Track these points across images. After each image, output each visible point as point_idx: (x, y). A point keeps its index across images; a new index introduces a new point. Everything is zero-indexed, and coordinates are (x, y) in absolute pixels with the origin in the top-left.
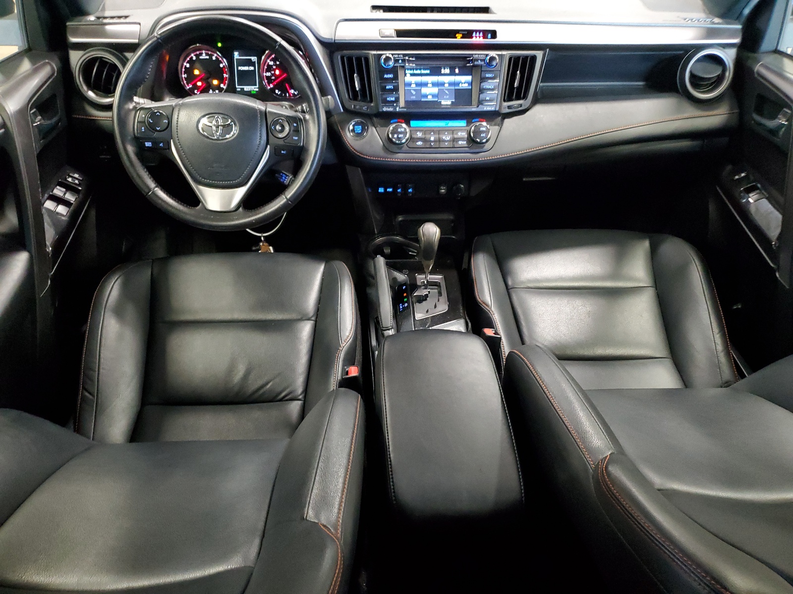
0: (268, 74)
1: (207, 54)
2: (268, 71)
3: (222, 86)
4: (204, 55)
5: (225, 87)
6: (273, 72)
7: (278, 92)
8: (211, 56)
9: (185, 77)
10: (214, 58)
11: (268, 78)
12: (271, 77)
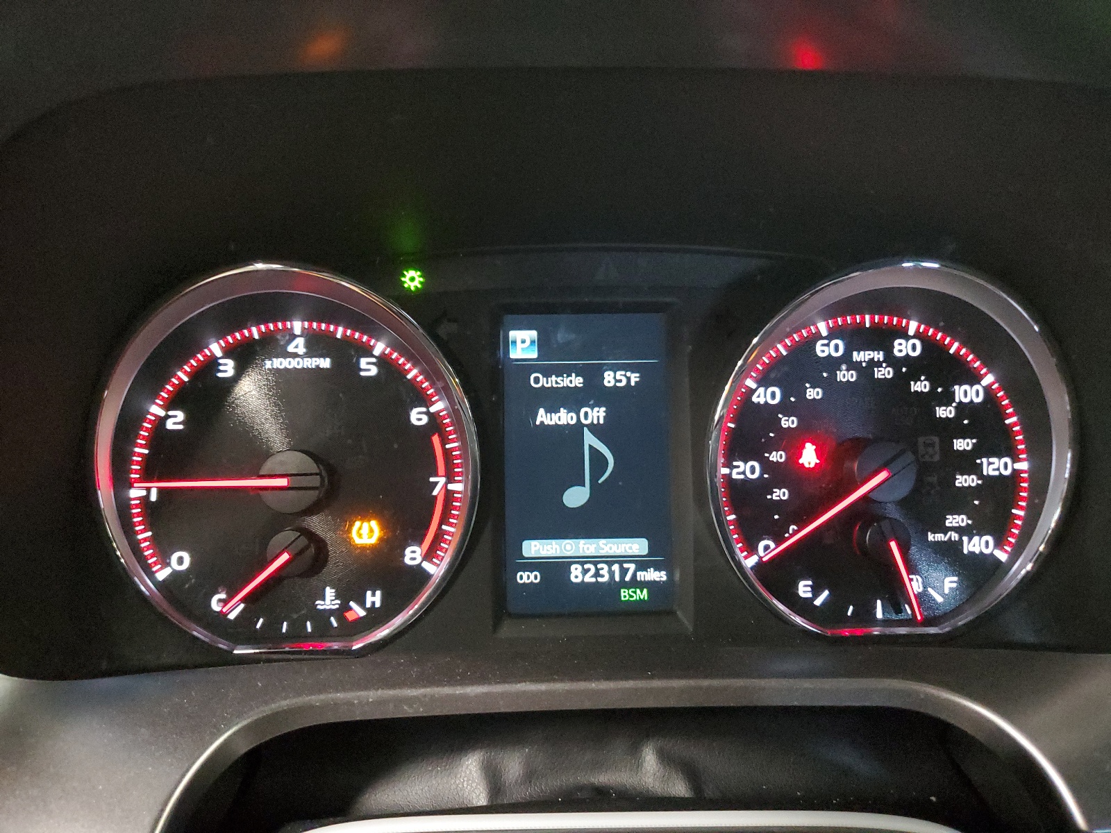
0: (746, 470)
1: (317, 344)
2: (739, 447)
3: (413, 555)
4: (298, 345)
5: (436, 570)
6: (777, 457)
7: (816, 591)
8: (345, 354)
9: (145, 500)
10: (367, 367)
11: (740, 493)
12: (763, 487)
